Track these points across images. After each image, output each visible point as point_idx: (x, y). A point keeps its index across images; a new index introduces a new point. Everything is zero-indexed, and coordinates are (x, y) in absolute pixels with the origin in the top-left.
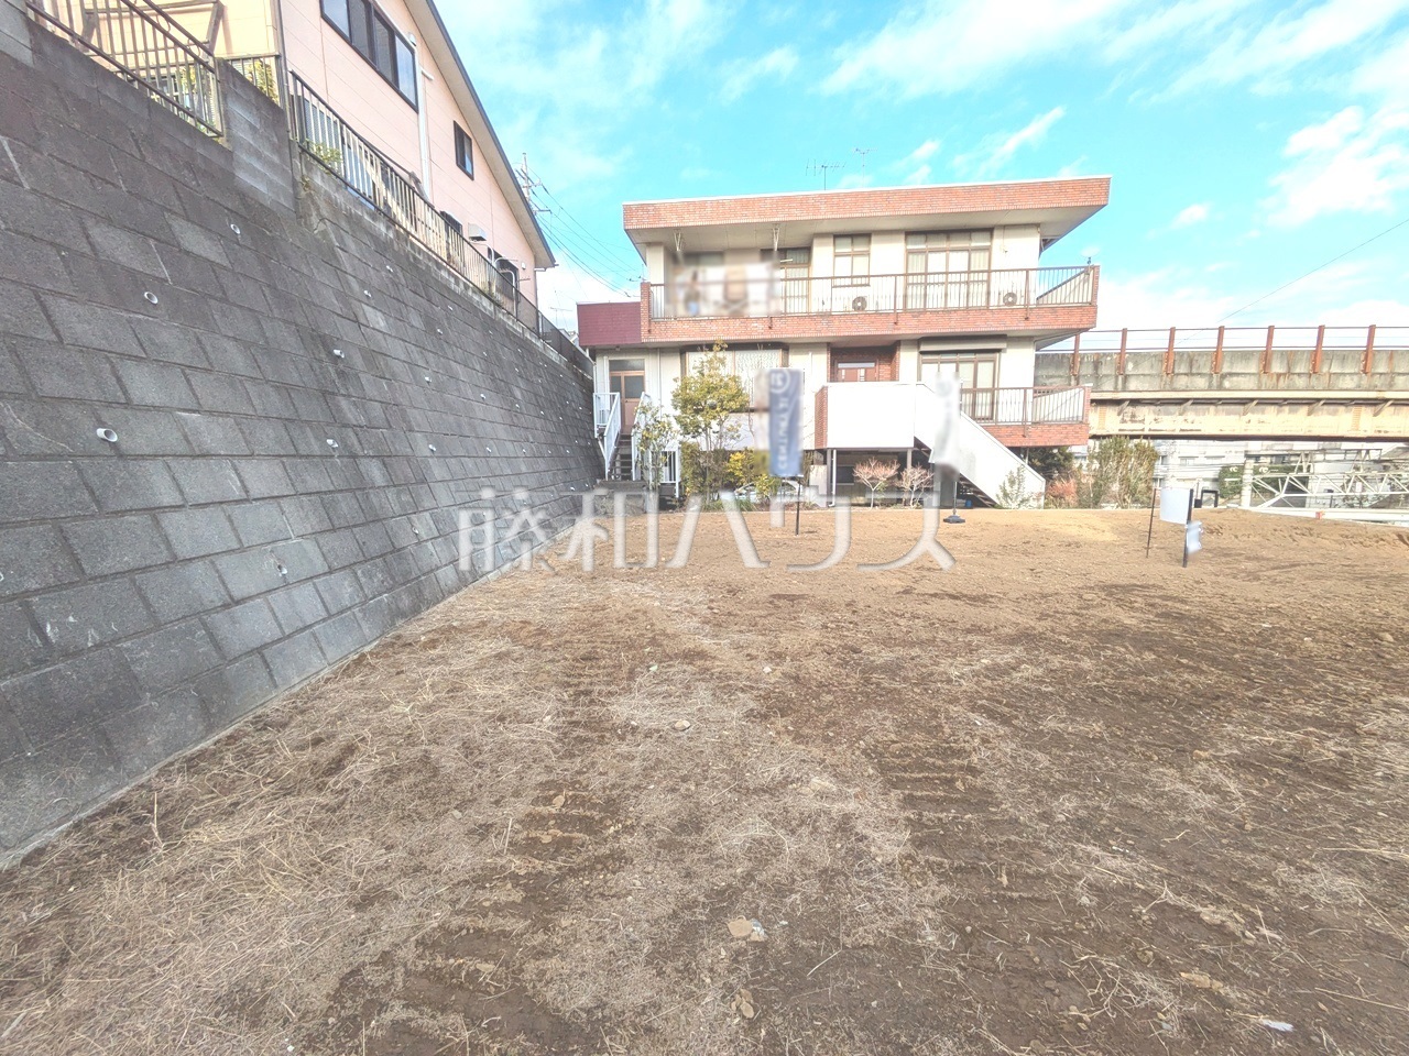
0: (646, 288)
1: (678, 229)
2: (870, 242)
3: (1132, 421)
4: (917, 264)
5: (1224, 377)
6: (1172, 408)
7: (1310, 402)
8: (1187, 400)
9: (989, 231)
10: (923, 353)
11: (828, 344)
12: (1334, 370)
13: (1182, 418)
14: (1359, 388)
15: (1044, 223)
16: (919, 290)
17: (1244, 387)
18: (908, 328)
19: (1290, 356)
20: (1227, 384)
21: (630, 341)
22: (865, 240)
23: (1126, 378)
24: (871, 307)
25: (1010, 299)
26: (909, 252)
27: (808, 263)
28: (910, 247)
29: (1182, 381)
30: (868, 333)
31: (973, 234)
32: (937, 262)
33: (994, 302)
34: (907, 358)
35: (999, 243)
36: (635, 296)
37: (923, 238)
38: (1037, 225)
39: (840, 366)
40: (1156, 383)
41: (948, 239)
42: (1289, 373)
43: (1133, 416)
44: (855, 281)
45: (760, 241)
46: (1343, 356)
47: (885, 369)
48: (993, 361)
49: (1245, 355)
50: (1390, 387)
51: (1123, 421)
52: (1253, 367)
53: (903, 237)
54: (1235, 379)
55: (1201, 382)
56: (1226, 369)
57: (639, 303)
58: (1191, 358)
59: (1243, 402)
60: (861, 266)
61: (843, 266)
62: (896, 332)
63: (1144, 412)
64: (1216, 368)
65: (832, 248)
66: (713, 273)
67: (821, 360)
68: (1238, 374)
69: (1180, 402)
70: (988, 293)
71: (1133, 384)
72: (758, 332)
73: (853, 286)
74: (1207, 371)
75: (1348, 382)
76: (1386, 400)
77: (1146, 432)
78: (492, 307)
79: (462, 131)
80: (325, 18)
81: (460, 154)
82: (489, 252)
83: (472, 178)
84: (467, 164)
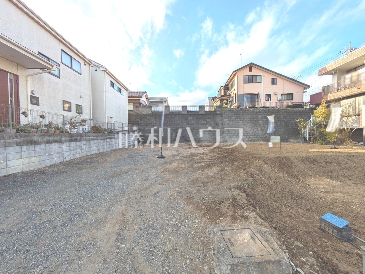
0: (323, 88)
1: (332, 70)
36: (320, 91)
78: (264, 108)
79: (274, 78)
80: (244, 83)
81: (274, 82)
82: (282, 94)
83: (277, 84)
84: (275, 83)
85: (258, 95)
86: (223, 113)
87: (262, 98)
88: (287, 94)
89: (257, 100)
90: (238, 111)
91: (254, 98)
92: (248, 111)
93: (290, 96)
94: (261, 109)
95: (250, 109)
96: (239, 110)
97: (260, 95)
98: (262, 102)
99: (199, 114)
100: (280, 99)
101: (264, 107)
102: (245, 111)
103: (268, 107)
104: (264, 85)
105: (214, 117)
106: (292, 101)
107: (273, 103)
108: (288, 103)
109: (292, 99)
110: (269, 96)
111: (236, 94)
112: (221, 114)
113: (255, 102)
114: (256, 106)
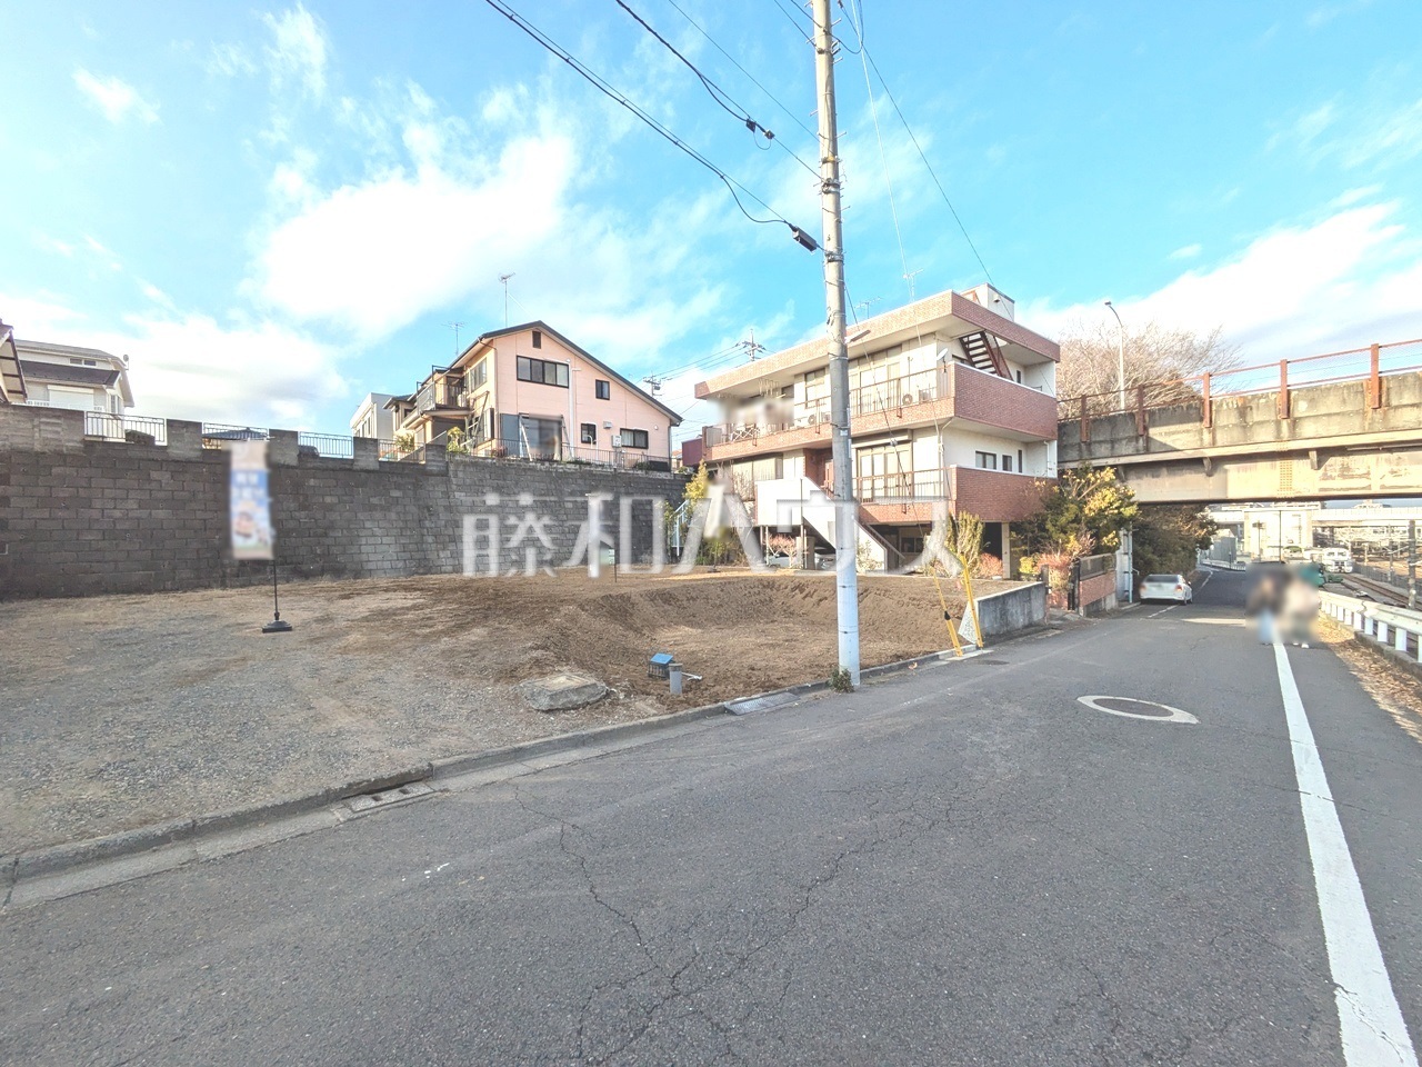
3: (1343, 476)
9: (898, 346)
10: (858, 449)
11: (802, 449)
16: (856, 402)
22: (823, 372)
23: (1295, 423)
25: (907, 400)
27: (792, 396)
32: (868, 378)
33: (901, 402)
35: (906, 354)
37: (856, 362)
39: (826, 462)
40: (1355, 423)
41: (872, 359)
48: (911, 449)
51: (1326, 477)
57: (700, 440)
61: (811, 393)
65: (804, 383)
66: (742, 413)
67: (799, 462)
70: (899, 396)
77: (1376, 490)
78: (578, 467)
79: (602, 382)
80: (518, 379)
81: (601, 392)
82: (622, 429)
83: (608, 399)
84: (606, 395)
85: (560, 423)
86: (451, 473)
87: (573, 434)
88: (635, 432)
89: (557, 438)
90: (503, 468)
91: (548, 429)
92: (533, 469)
93: (640, 438)
94: (569, 466)
95: (539, 465)
96: (504, 465)
97: (566, 423)
98: (572, 448)
99: (355, 468)
100: (618, 442)
101: (577, 462)
102: (524, 470)
103: (588, 464)
104: (575, 394)
105: (417, 486)
106: (644, 451)
107: (600, 453)
108: (636, 455)
109: (646, 447)
110: (589, 430)
111: (492, 411)
112: (444, 474)
113: (554, 444)
114: (557, 457)
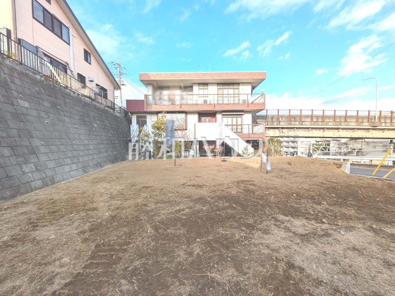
0: (146, 96)
1: (155, 80)
2: (208, 86)
3: (282, 133)
4: (220, 92)
5: (303, 122)
6: (292, 130)
7: (323, 128)
8: (295, 128)
9: (238, 84)
10: (223, 115)
11: (198, 112)
12: (328, 121)
13: (294, 132)
14: (333, 125)
15: (252, 83)
16: (221, 99)
17: (307, 125)
18: (218, 108)
19: (317, 117)
20: (303, 124)
21: (142, 110)
22: (207, 85)
23: (280, 122)
24: (208, 102)
25: (244, 102)
26: (218, 89)
27: (192, 91)
28: (218, 87)
29: (293, 123)
30: (207, 109)
31: (234, 85)
32: (226, 91)
33: (241, 102)
34: (219, 116)
35: (241, 87)
36: (143, 98)
37: (221, 85)
38: (250, 83)
39: (202, 118)
40: (287, 123)
41: (228, 86)
42: (317, 121)
43: (282, 132)
44: (204, 96)
45: (178, 84)
46: (329, 117)
47: (214, 119)
48: (241, 117)
49: (307, 117)
50: (340, 125)
51: (280, 133)
52: (309, 120)
53: (216, 85)
54: (305, 122)
55: (298, 123)
56: (303, 120)
57: (143, 100)
58: (295, 117)
59: (308, 128)
60: (206, 92)
61: (201, 92)
62: (215, 109)
63: (285, 130)
64: (301, 120)
65: (198, 87)
66: (166, 93)
67: (196, 116)
68: (306, 121)
69: (293, 128)
70: (239, 100)
71: (281, 123)
72: (178, 109)
73: (204, 97)
74: (298, 120)
75: (331, 124)
76: (340, 128)
77: (286, 136)
79: (87, 51)
80: (34, 18)
81: (87, 57)
82: (96, 84)
83: (90, 64)
84: (89, 61)
85: (65, 67)
100: (95, 91)
104: (73, 52)
109: (106, 98)
110: (82, 79)
